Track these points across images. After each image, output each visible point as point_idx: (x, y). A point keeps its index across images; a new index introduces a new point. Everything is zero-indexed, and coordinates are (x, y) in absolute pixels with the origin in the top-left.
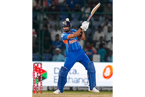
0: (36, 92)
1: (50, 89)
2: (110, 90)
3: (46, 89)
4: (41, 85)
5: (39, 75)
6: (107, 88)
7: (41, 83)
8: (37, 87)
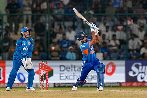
0: (42, 89)
1: (57, 86)
2: (112, 86)
3: (53, 86)
4: (47, 83)
5: (45, 72)
6: (110, 84)
7: (47, 80)
8: (43, 84)
